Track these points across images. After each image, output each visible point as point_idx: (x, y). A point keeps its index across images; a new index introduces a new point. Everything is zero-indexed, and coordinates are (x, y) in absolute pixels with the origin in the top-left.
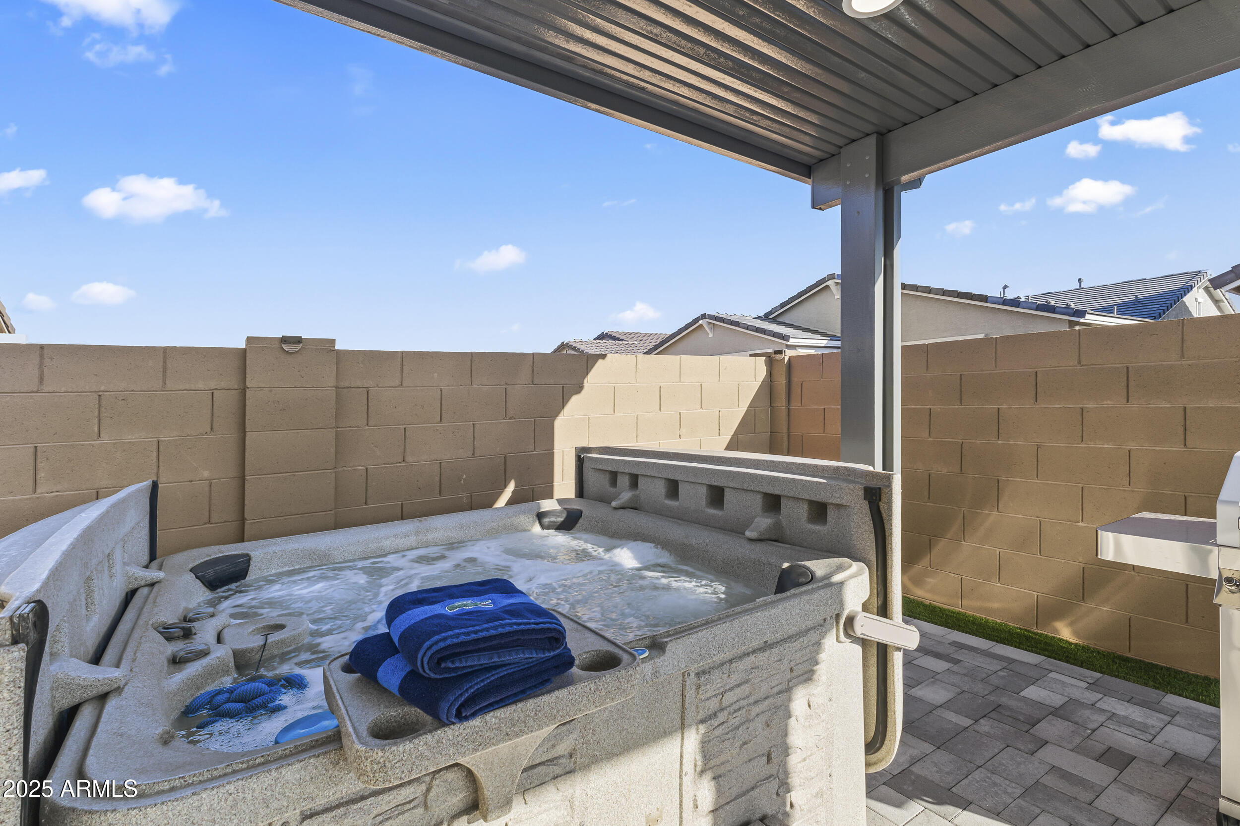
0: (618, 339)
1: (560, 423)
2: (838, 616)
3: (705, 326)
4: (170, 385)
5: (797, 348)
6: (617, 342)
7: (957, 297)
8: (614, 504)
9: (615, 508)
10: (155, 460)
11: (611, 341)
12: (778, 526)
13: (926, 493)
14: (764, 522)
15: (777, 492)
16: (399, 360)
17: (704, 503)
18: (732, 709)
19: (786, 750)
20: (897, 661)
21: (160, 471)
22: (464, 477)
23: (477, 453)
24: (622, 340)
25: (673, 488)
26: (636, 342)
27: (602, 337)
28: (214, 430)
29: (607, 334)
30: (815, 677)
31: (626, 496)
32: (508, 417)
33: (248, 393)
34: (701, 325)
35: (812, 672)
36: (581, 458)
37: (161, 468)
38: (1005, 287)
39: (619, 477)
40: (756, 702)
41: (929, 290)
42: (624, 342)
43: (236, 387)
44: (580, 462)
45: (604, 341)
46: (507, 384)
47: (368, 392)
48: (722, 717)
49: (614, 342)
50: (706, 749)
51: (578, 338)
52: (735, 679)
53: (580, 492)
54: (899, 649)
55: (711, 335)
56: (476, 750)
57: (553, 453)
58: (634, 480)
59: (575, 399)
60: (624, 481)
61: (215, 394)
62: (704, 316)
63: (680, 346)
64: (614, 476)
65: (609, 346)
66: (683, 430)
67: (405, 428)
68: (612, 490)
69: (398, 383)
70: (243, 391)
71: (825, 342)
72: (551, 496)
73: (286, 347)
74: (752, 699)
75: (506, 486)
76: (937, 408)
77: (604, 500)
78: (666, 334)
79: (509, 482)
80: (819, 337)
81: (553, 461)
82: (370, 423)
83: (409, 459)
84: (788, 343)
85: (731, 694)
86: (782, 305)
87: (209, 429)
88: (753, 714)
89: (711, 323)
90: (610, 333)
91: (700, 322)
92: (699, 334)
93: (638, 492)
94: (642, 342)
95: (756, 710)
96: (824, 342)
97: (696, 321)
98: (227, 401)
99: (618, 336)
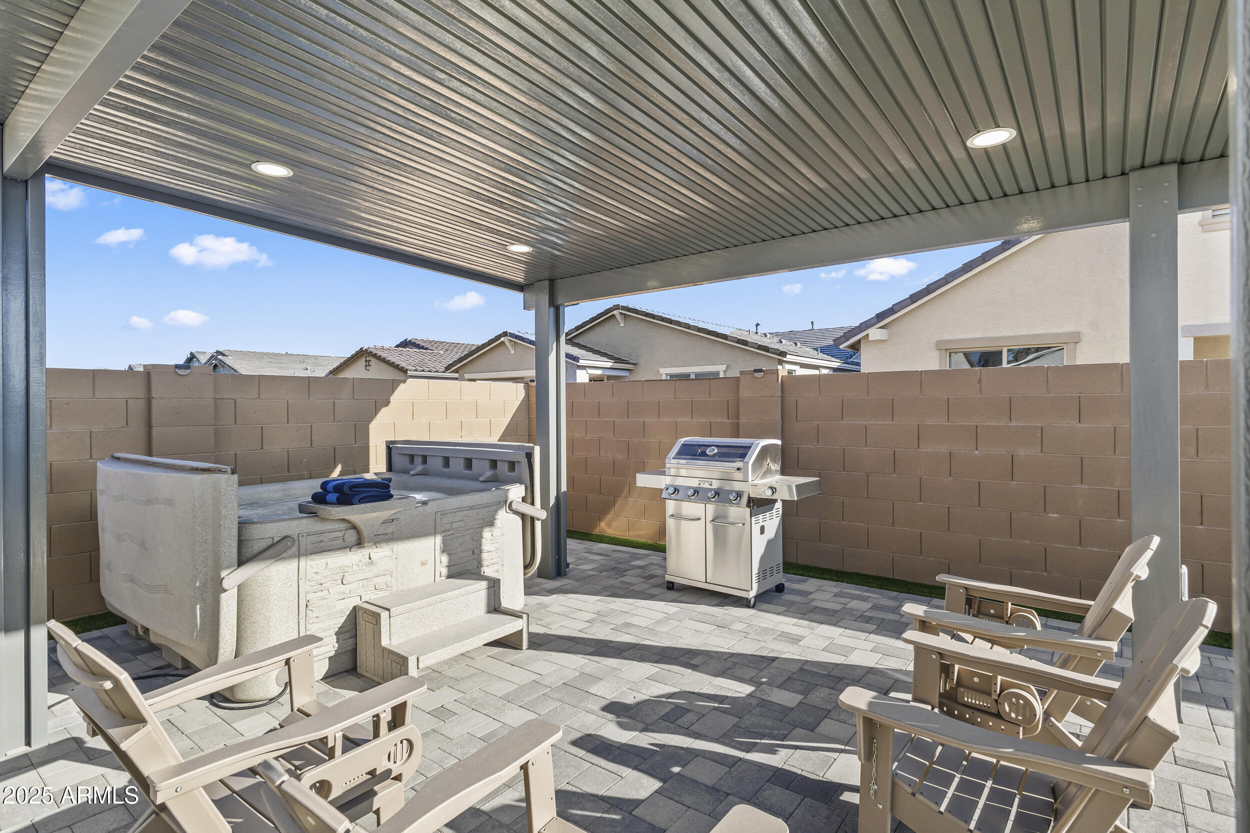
0: (423, 348)
1: (373, 426)
2: (506, 502)
3: (507, 343)
4: (98, 394)
5: (587, 368)
6: (421, 350)
7: (708, 334)
8: (412, 473)
9: (413, 475)
10: (89, 444)
11: (414, 350)
12: (495, 475)
13: (612, 472)
14: (489, 473)
15: (495, 459)
16: (257, 381)
17: (462, 467)
18: (456, 530)
19: (481, 551)
20: (538, 525)
21: (93, 451)
22: (305, 460)
23: (314, 444)
24: (427, 349)
25: (446, 461)
26: (442, 352)
27: (405, 344)
28: (129, 425)
29: (410, 341)
30: (495, 525)
31: (419, 468)
32: (336, 421)
33: (154, 402)
34: (503, 343)
35: (494, 523)
36: (390, 448)
37: (93, 450)
38: (757, 325)
39: (415, 458)
40: (467, 530)
41: (688, 326)
42: (428, 351)
43: (143, 397)
44: (389, 450)
45: (408, 349)
46: (335, 399)
47: (235, 402)
48: (451, 532)
49: (418, 350)
50: (444, 542)
51: (379, 345)
52: (457, 519)
53: (390, 468)
54: (539, 520)
55: (512, 352)
56: (364, 513)
57: (369, 446)
58: (425, 459)
59: (384, 410)
60: (418, 460)
61: (128, 401)
62: (505, 334)
63: (478, 364)
64: (412, 457)
65: (413, 354)
66: (464, 433)
67: (262, 427)
68: (411, 466)
69: (257, 397)
70: (149, 401)
71: (611, 364)
72: (368, 472)
73: (179, 371)
74: (466, 528)
75: (335, 467)
76: (617, 420)
77: (406, 472)
78: (473, 345)
79: (338, 465)
80: (606, 359)
81: (368, 451)
82: (237, 423)
83: (265, 447)
84: (579, 364)
85: (456, 524)
86: (578, 328)
87: (125, 424)
88: (466, 533)
89: (512, 341)
90: (414, 341)
91: (502, 339)
92: (501, 350)
93: (426, 466)
94: (448, 352)
95: (467, 532)
96: (609, 364)
97: (498, 337)
98: (137, 407)
99: (422, 344)
